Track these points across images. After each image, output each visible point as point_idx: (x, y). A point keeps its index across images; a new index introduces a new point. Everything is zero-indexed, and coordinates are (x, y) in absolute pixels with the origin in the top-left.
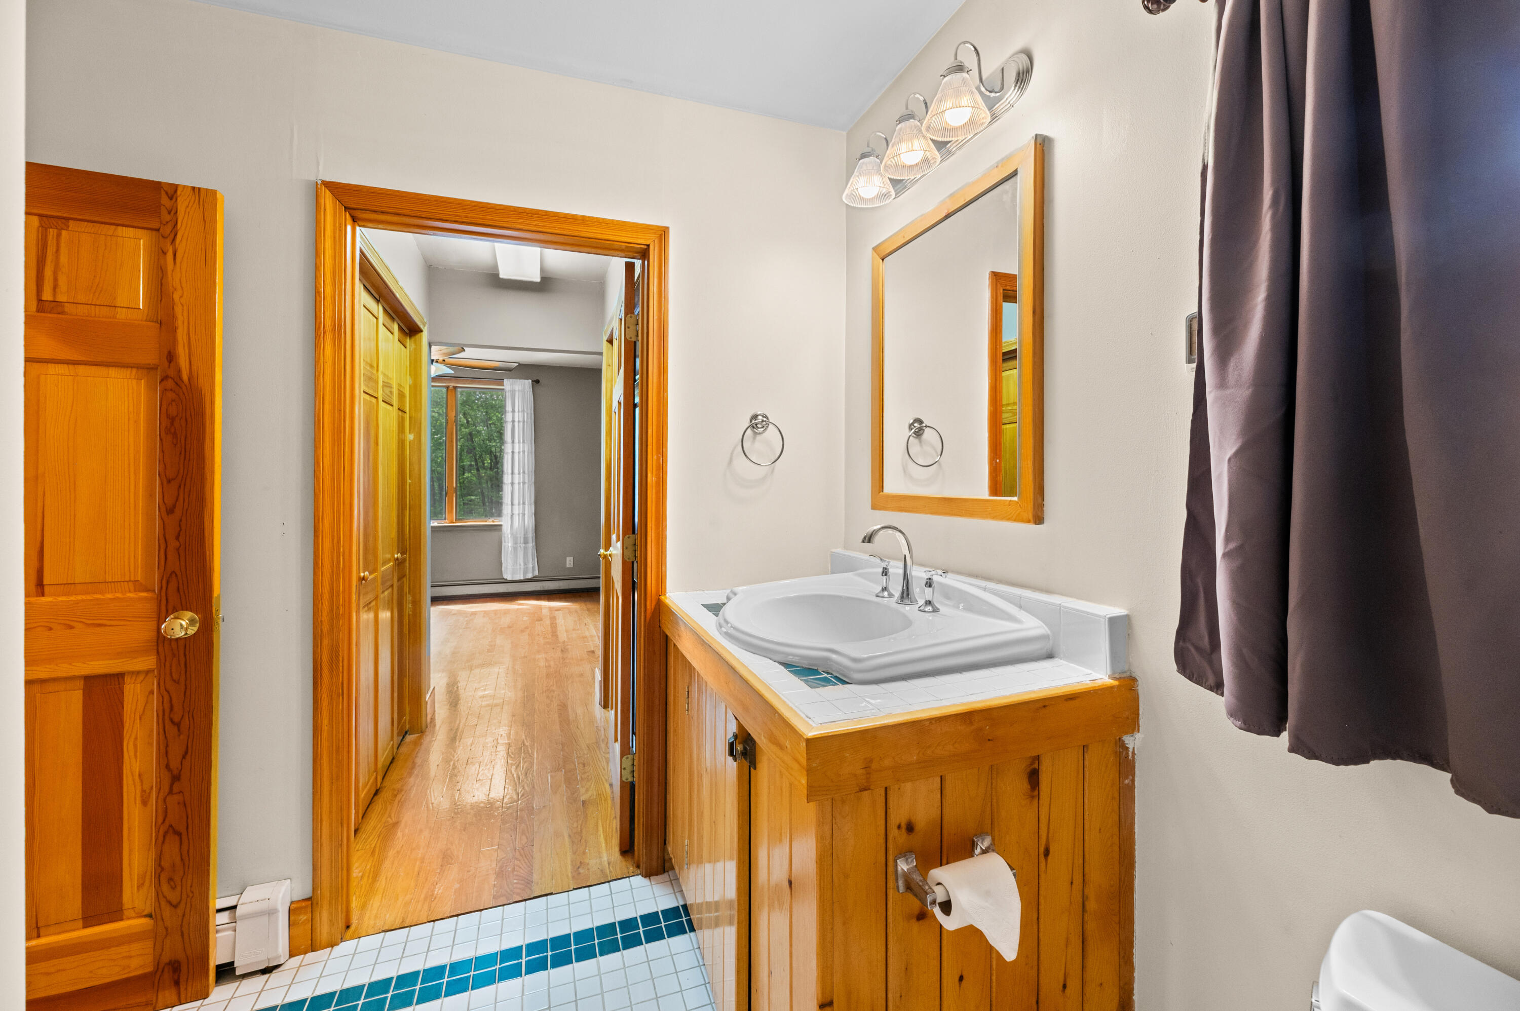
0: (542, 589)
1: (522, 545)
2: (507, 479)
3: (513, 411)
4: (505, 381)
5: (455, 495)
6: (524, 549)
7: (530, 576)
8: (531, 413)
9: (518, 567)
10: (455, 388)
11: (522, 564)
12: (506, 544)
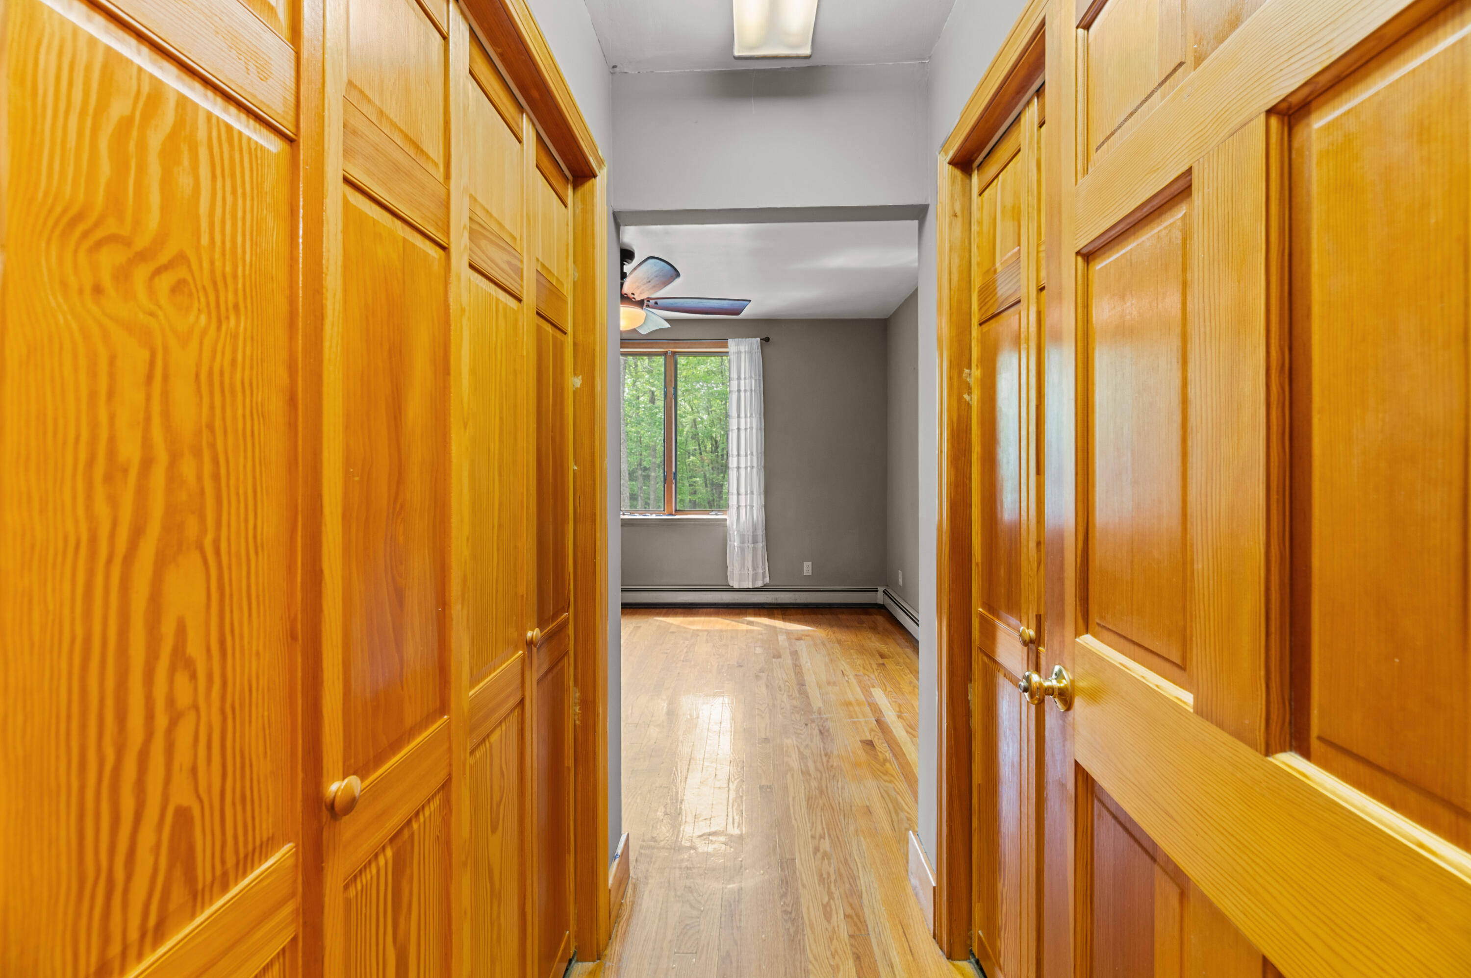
0: (774, 601)
1: (750, 546)
2: (733, 462)
3: (739, 378)
4: (730, 341)
5: (674, 481)
6: (753, 551)
7: (759, 584)
8: (760, 380)
9: (746, 572)
10: (674, 353)
11: (751, 569)
12: (732, 543)
